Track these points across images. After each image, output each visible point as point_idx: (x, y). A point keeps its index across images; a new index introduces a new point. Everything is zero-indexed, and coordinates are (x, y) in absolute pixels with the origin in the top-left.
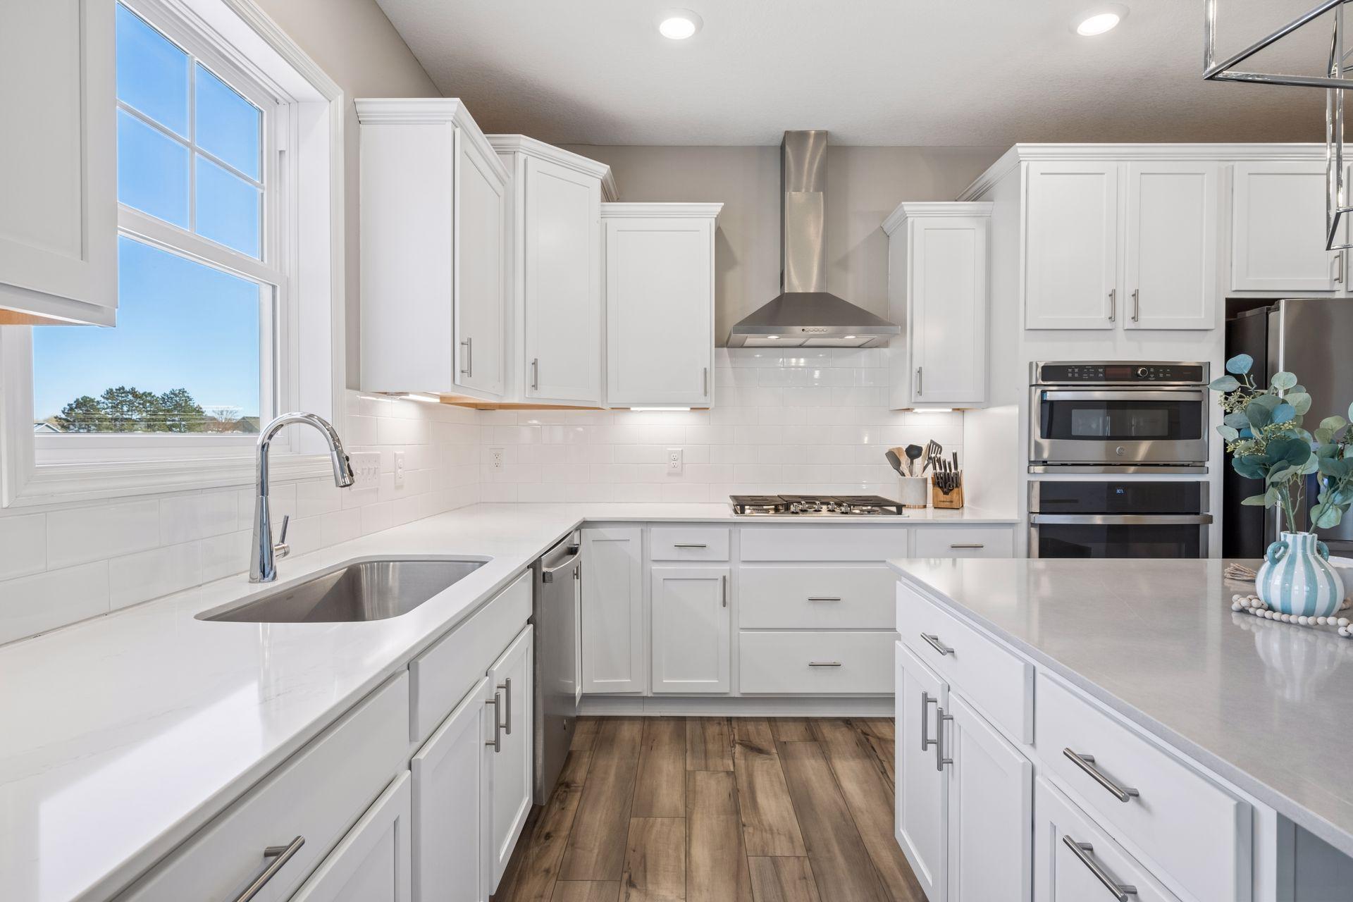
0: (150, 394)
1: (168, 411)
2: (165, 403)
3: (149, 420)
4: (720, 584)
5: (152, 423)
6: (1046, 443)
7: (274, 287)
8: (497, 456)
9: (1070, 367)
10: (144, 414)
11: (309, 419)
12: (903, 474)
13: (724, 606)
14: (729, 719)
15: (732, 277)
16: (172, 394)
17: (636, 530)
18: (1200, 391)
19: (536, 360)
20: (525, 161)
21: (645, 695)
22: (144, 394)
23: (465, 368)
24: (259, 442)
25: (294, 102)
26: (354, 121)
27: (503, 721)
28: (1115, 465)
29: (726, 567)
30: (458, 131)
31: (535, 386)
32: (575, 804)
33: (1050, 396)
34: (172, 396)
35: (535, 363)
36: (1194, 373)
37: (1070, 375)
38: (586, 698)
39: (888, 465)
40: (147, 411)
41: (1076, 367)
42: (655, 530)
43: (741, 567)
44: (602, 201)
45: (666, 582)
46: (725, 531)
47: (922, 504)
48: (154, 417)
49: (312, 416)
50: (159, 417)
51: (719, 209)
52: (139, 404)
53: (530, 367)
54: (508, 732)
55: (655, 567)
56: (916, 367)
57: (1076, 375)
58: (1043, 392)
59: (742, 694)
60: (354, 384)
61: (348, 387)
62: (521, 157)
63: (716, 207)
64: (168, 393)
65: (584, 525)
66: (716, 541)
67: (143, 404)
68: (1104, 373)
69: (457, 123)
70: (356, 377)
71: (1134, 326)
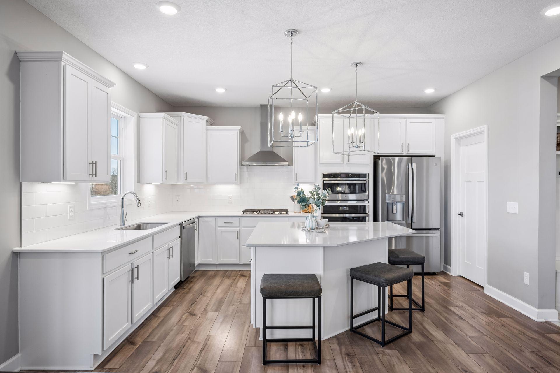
4: (236, 233)
7: (121, 161)
9: (331, 174)
11: (131, 193)
12: (295, 203)
13: (238, 239)
14: (240, 271)
15: (247, 145)
17: (214, 219)
18: (366, 181)
19: (186, 172)
20: (184, 118)
21: (216, 264)
23: (166, 177)
24: (122, 197)
25: (125, 117)
26: (139, 118)
27: (171, 255)
28: (344, 200)
29: (238, 229)
30: (164, 120)
31: (186, 179)
32: (192, 284)
33: (325, 182)
35: (186, 173)
36: (364, 175)
37: (331, 176)
38: (200, 265)
39: (290, 200)
41: (333, 174)
42: (219, 218)
43: (243, 228)
44: (207, 126)
45: (222, 233)
46: (238, 218)
47: (300, 211)
49: (132, 192)
51: (240, 128)
53: (185, 174)
54: (172, 257)
55: (219, 228)
56: (295, 172)
57: (333, 176)
58: (324, 181)
59: (244, 263)
60: (139, 182)
61: (137, 183)
63: (239, 128)
65: (199, 217)
66: (236, 221)
68: (340, 176)
69: (164, 118)
70: (139, 180)
71: (348, 163)
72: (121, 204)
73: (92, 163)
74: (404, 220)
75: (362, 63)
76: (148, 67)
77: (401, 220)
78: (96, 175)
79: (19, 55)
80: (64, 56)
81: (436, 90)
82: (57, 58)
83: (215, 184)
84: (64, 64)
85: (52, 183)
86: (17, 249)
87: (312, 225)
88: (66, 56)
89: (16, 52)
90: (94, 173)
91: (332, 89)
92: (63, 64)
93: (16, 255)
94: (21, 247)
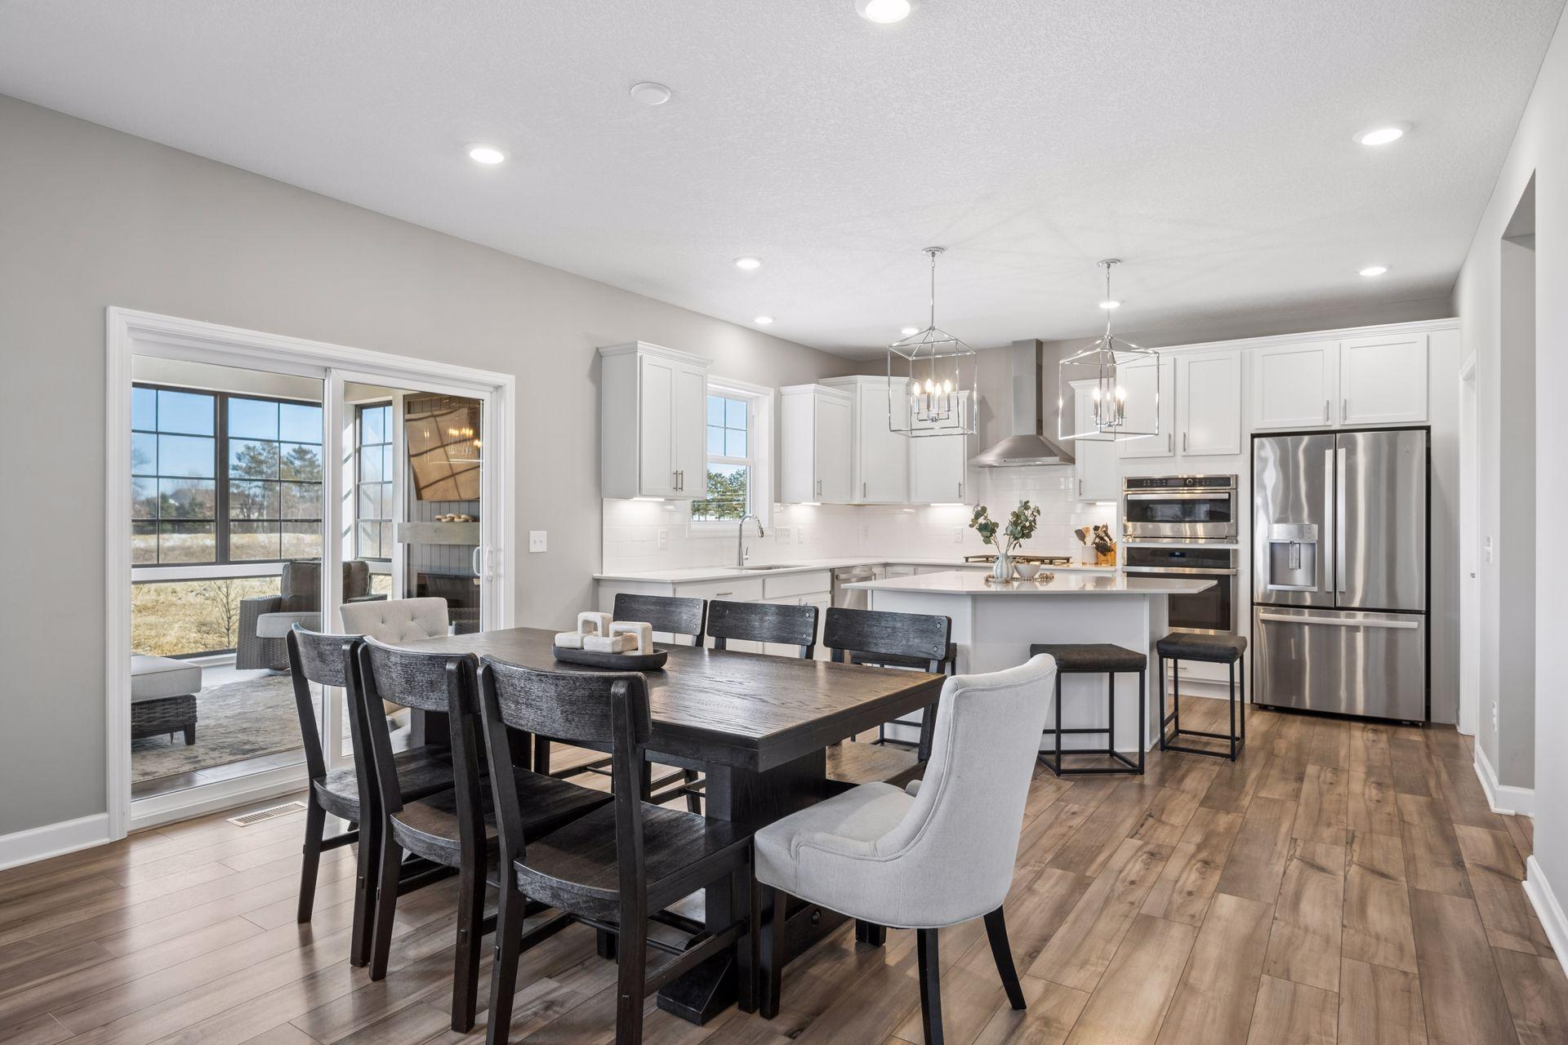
0: (720, 475)
1: (735, 491)
2: (732, 484)
3: (719, 501)
5: (721, 503)
6: (1130, 524)
7: (750, 467)
8: (866, 530)
9: (1144, 480)
10: (716, 495)
12: (1085, 544)
16: (738, 474)
17: (912, 569)
18: (1231, 493)
20: (861, 385)
22: (716, 475)
24: (740, 523)
26: (779, 397)
28: (1178, 538)
30: (816, 394)
33: (1130, 498)
34: (738, 476)
35: (865, 484)
36: (1226, 481)
40: (718, 492)
41: (1147, 480)
47: (1094, 561)
48: (724, 497)
50: (727, 497)
52: (712, 484)
53: (863, 487)
56: (1078, 480)
57: (1147, 484)
58: (1128, 495)
60: (777, 500)
61: (775, 502)
62: (859, 385)
64: (734, 473)
65: (885, 565)
67: (715, 485)
68: (1166, 483)
69: (815, 391)
70: (779, 496)
71: (1184, 454)
72: (738, 534)
73: (676, 473)
74: (1313, 585)
75: (1119, 261)
76: (774, 319)
77: (1309, 584)
78: (682, 489)
79: (600, 350)
80: (639, 346)
81: (1390, 267)
82: (632, 350)
83: (927, 506)
84: (641, 354)
85: (635, 499)
86: (597, 575)
87: (1002, 571)
88: (641, 345)
89: (597, 349)
90: (680, 486)
91: (1123, 302)
92: (639, 354)
93: (597, 582)
94: (602, 573)
